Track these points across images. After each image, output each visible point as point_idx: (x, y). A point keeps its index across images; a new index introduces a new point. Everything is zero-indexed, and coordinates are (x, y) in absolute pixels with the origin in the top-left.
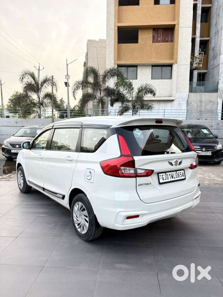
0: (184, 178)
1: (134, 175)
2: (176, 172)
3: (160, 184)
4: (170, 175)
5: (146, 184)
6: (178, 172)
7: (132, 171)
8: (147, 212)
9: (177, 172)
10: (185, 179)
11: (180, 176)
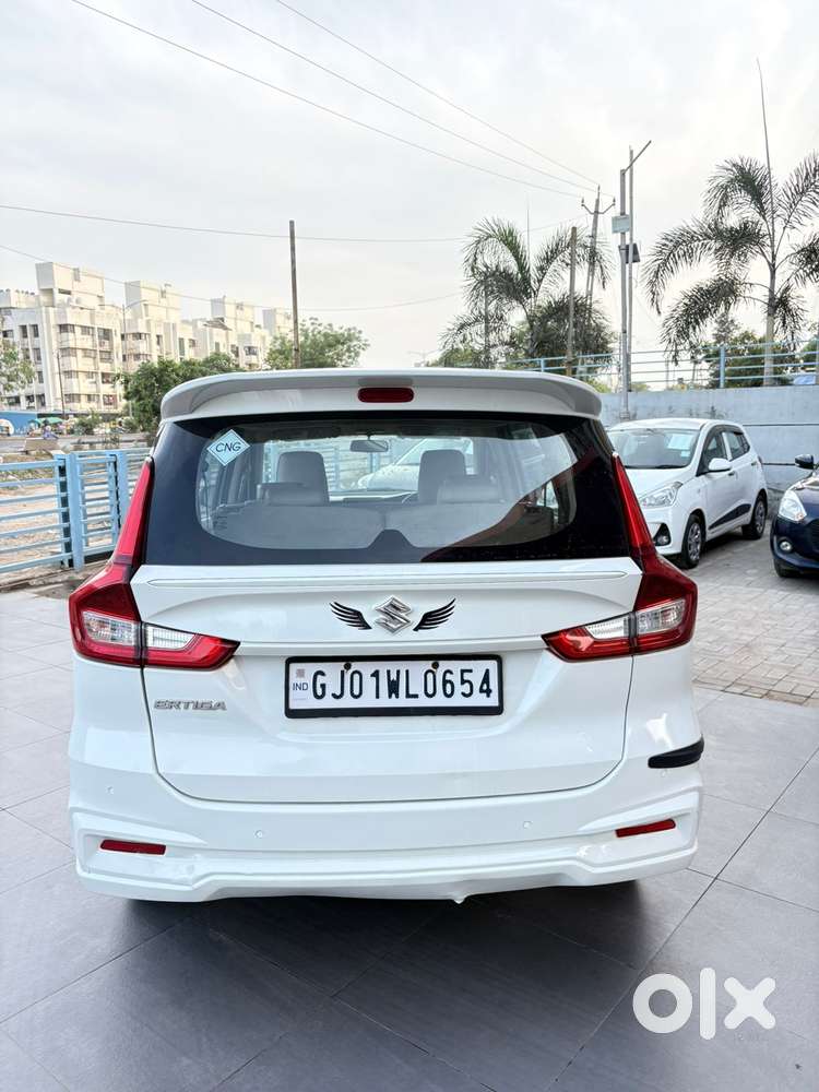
0: (493, 701)
1: (131, 654)
2: (436, 666)
3: (292, 714)
4: (376, 674)
5: (197, 706)
6: (444, 665)
7: (126, 634)
8: (197, 840)
9: (441, 663)
10: (497, 711)
11: (460, 688)
